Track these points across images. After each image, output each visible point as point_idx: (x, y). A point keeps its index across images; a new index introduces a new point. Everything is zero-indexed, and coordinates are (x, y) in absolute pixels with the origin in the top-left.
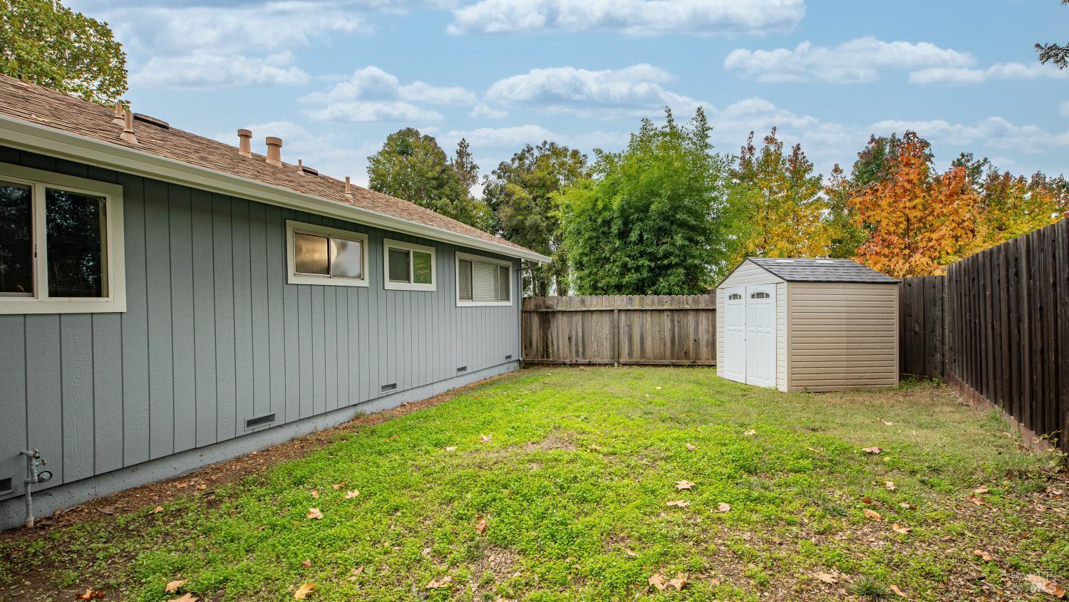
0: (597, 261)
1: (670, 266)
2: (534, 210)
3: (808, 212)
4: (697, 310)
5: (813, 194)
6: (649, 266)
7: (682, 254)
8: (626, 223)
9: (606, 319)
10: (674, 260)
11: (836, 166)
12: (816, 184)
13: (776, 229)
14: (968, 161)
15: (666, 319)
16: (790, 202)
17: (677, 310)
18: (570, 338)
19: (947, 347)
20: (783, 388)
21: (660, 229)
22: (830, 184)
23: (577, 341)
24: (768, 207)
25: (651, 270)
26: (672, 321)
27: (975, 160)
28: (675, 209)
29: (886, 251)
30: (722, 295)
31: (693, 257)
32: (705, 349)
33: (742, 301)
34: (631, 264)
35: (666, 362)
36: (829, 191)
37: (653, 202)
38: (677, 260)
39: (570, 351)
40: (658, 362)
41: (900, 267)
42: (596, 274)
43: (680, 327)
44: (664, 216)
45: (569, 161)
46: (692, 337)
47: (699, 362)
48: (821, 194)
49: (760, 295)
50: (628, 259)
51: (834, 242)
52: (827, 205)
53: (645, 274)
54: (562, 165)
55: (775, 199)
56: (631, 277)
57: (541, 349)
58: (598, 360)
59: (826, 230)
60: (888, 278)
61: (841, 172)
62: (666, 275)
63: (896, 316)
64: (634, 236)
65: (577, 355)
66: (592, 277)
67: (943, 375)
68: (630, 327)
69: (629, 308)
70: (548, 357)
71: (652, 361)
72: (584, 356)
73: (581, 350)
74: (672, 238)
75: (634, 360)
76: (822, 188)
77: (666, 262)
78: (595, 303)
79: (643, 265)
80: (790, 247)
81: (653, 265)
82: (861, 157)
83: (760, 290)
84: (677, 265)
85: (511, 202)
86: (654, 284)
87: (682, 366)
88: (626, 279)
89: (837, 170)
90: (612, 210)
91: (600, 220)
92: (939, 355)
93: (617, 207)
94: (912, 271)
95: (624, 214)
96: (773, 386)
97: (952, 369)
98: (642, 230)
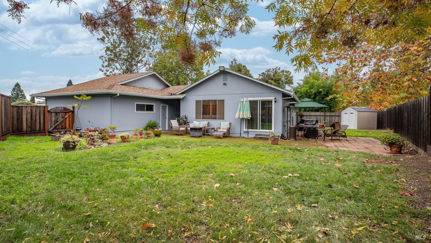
4: (335, 116)
9: (315, 117)
19: (386, 123)
20: (356, 128)
26: (330, 118)
29: (376, 105)
30: (343, 113)
33: (348, 114)
41: (378, 109)
45: (286, 74)
49: (352, 113)
54: (284, 75)
60: (376, 111)
63: (377, 117)
68: (320, 119)
78: (312, 114)
90: (312, 92)
91: (308, 95)
92: (384, 125)
93: (314, 92)
94: (380, 109)
95: (315, 94)
96: (354, 128)
97: (386, 127)
98: (319, 98)
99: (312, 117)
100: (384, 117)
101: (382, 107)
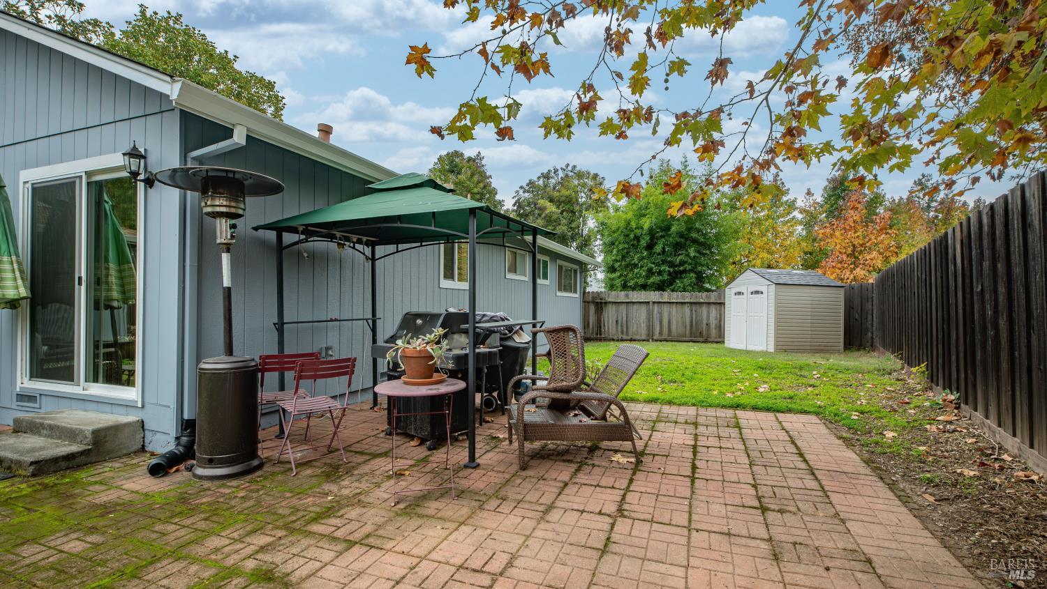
0: (627, 266)
1: (684, 271)
2: (562, 222)
3: (785, 228)
4: (709, 303)
5: (788, 213)
6: (669, 271)
7: (693, 262)
8: (652, 239)
9: (643, 308)
10: (688, 267)
11: (809, 190)
12: (791, 205)
13: (759, 242)
14: (929, 180)
15: (687, 309)
16: (770, 221)
17: (695, 303)
18: (617, 321)
19: (874, 328)
20: (771, 349)
21: (677, 244)
22: (803, 205)
23: (622, 323)
24: (752, 224)
25: (670, 274)
26: (691, 310)
27: (933, 181)
28: (689, 230)
29: (839, 265)
30: (730, 292)
31: (702, 265)
32: (714, 331)
33: (744, 297)
34: (655, 269)
35: (687, 339)
36: (802, 211)
37: (672, 225)
38: (690, 267)
39: (617, 330)
40: (680, 339)
41: (848, 276)
42: (626, 276)
43: (696, 314)
44: (681, 235)
45: (590, 183)
46: (705, 322)
47: (709, 339)
48: (796, 214)
49: (757, 292)
50: (653, 266)
51: (806, 253)
52: (800, 223)
53: (666, 277)
54: (584, 185)
55: (757, 218)
56: (655, 279)
57: (595, 329)
58: (638, 337)
59: (799, 244)
60: (839, 283)
61: (813, 195)
62: (681, 278)
63: (842, 311)
64: (658, 248)
65: (622, 333)
66: (623, 278)
67: (872, 346)
68: (661, 314)
69: (661, 300)
70: (601, 334)
71: (676, 338)
72: (627, 335)
73: (625, 330)
74: (687, 251)
75: (663, 337)
76: (797, 208)
77: (681, 268)
78: (635, 296)
79: (664, 270)
80: (770, 257)
81: (671, 270)
82: (830, 183)
83: (756, 289)
84: (690, 271)
85: (543, 215)
86: (671, 285)
87: (698, 342)
88: (651, 280)
89: (809, 193)
90: (642, 228)
91: (632, 236)
92: (870, 334)
93: (646, 227)
94: (855, 279)
95: (651, 232)
96: (765, 349)
97: (877, 342)
98: (664, 245)
99: (635, 307)
100: (870, 307)
101: (859, 272)
